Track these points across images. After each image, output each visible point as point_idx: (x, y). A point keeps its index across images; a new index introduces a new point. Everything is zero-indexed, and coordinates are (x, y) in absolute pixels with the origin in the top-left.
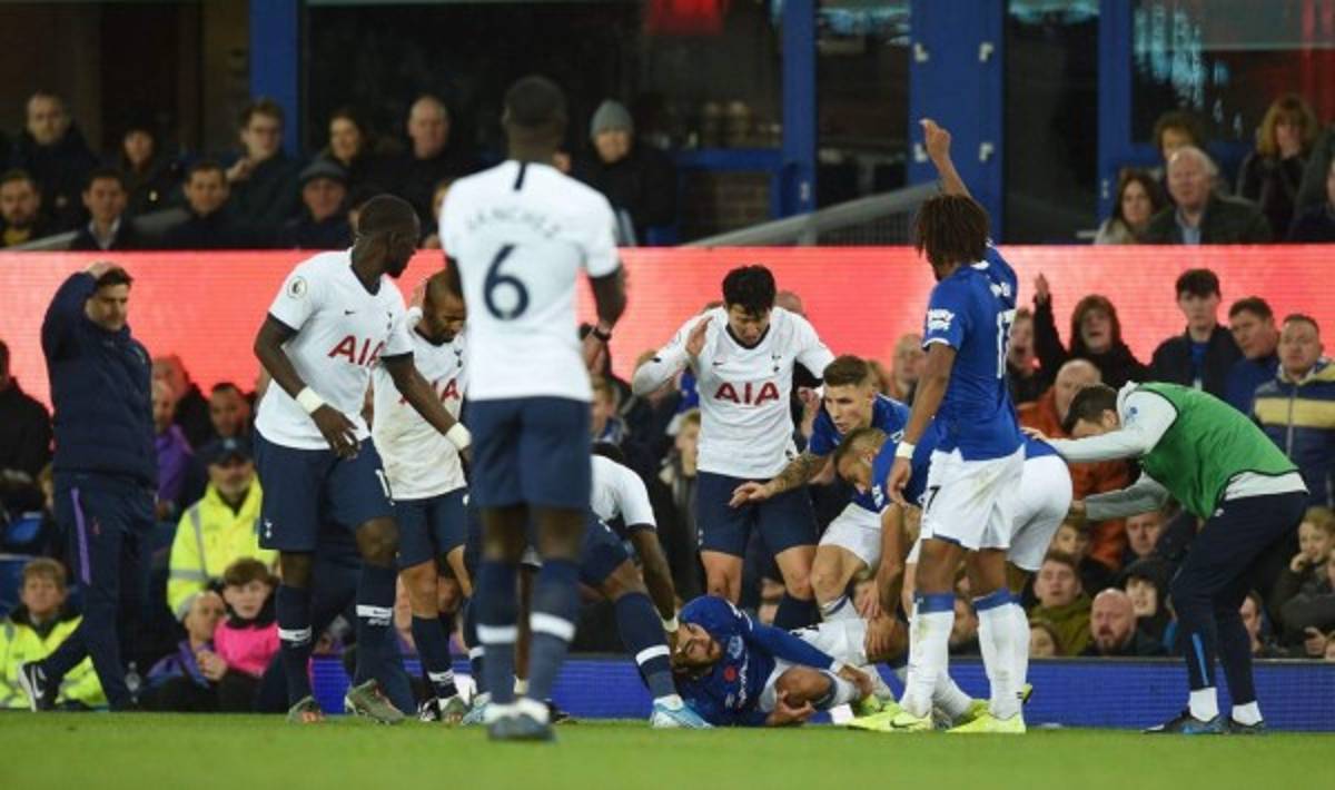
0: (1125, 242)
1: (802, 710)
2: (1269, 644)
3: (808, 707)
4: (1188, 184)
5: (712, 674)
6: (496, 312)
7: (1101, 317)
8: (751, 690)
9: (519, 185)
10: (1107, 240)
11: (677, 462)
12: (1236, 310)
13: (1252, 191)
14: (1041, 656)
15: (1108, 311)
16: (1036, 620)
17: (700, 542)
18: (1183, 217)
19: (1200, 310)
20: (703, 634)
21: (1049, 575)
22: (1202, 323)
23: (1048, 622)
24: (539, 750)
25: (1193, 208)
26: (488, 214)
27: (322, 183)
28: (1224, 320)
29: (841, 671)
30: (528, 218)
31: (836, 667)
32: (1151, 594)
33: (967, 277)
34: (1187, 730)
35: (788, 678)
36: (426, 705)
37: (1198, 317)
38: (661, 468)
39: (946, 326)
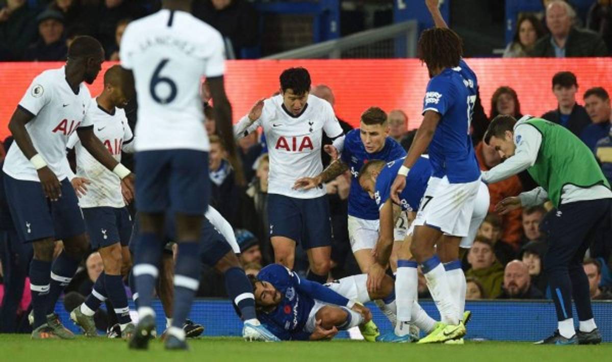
0: (521, 56)
1: (330, 331)
2: (606, 291)
3: (334, 329)
4: (558, 22)
5: (276, 310)
6: (157, 99)
7: (509, 99)
8: (300, 319)
9: (170, 23)
10: (510, 54)
11: (257, 184)
12: (587, 94)
13: (595, 26)
14: (472, 299)
15: (513, 95)
16: (470, 278)
17: (271, 232)
18: (555, 41)
19: (566, 95)
20: (271, 288)
21: (476, 250)
22: (567, 103)
23: (476, 279)
24: (179, 355)
25: (561, 36)
26: (153, 40)
27: (50, 22)
28: (580, 100)
29: (354, 307)
30: (176, 43)
31: (350, 305)
32: (537, 262)
33: (449, 75)
34: (558, 343)
35: (324, 312)
36: (112, 329)
37: (564, 100)
38: (247, 188)
39: (436, 101)
